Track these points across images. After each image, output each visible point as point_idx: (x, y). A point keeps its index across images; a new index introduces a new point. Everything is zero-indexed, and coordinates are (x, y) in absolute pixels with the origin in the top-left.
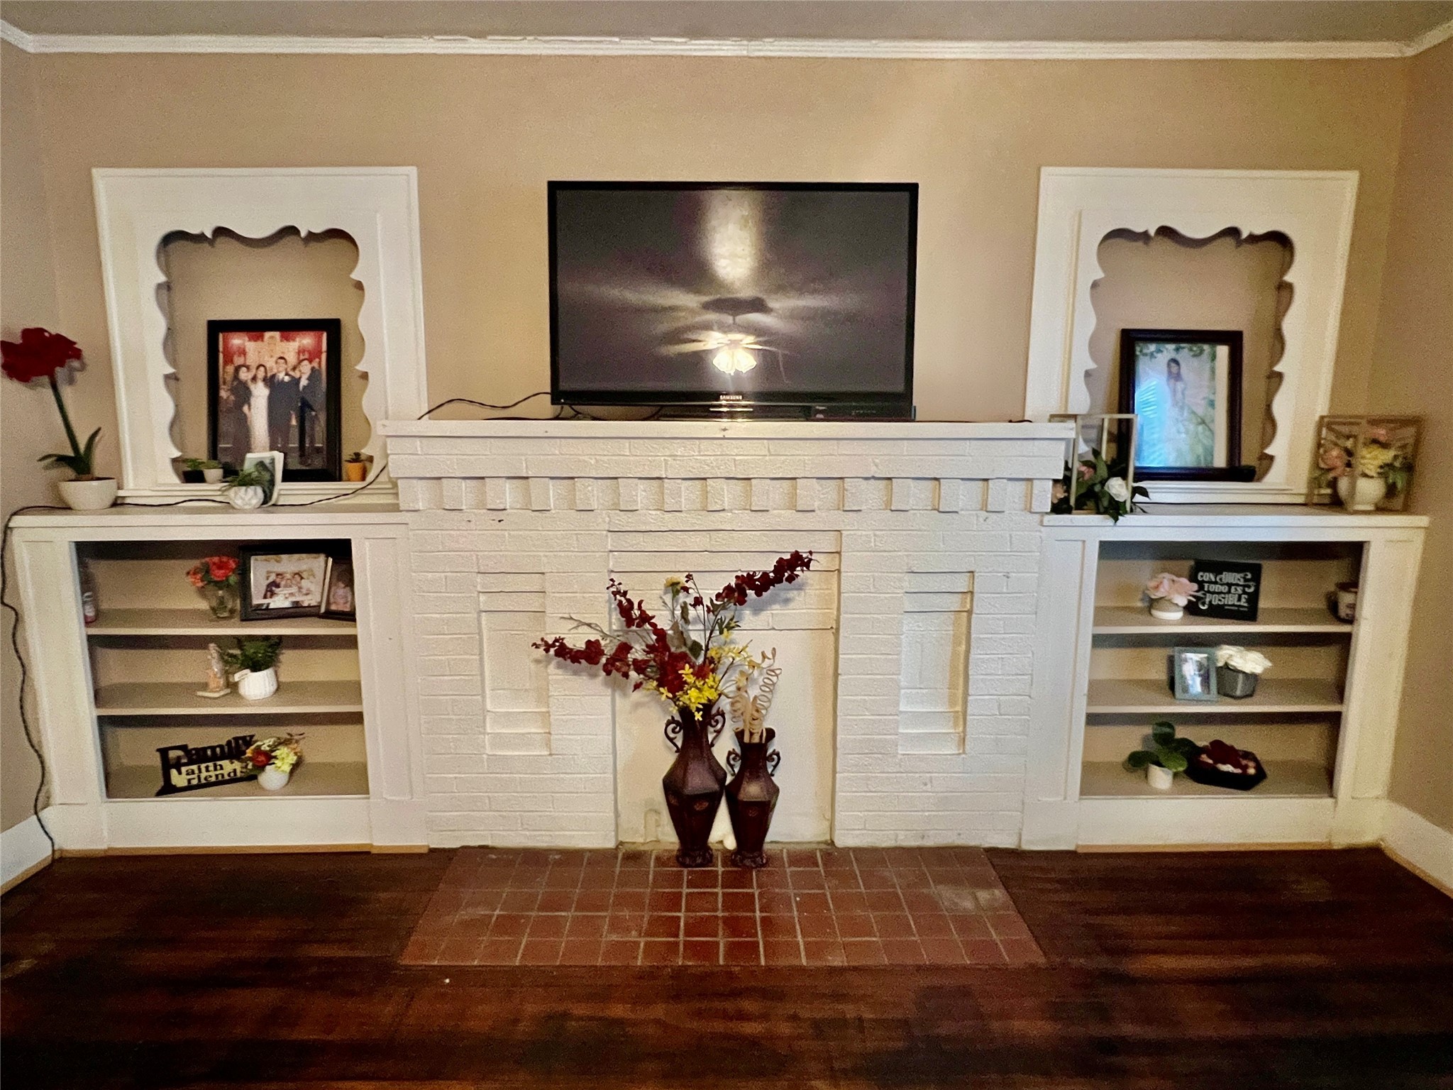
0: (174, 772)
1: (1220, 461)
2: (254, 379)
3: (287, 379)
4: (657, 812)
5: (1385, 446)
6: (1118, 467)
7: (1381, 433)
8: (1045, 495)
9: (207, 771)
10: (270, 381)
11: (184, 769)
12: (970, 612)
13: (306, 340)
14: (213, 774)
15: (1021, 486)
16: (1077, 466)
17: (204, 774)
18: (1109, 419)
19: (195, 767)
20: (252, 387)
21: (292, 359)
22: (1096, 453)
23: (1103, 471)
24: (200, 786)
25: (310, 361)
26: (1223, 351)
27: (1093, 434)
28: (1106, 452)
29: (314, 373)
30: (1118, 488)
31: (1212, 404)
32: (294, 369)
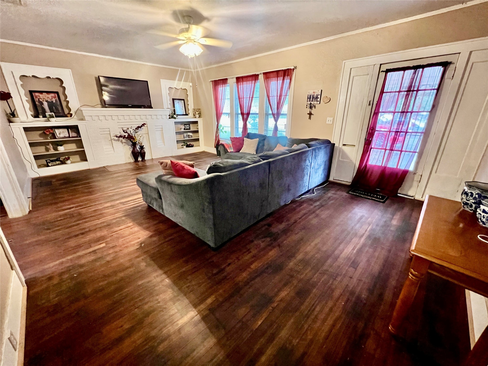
0: (49, 164)
1: (185, 114)
2: (43, 101)
3: (50, 101)
4: (130, 158)
5: (198, 111)
6: (175, 114)
7: (197, 110)
8: (168, 117)
9: (54, 163)
10: (47, 101)
11: (50, 163)
12: (163, 130)
13: (53, 95)
14: (55, 164)
15: (165, 116)
16: (171, 114)
17: (54, 164)
18: (173, 109)
19: (52, 163)
20: (43, 102)
21: (51, 98)
22: (172, 112)
23: (173, 114)
24: (53, 166)
25: (55, 98)
26: (183, 101)
27: (171, 110)
28: (173, 112)
29: (56, 101)
30: (175, 116)
31: (183, 107)
32: (51, 99)
